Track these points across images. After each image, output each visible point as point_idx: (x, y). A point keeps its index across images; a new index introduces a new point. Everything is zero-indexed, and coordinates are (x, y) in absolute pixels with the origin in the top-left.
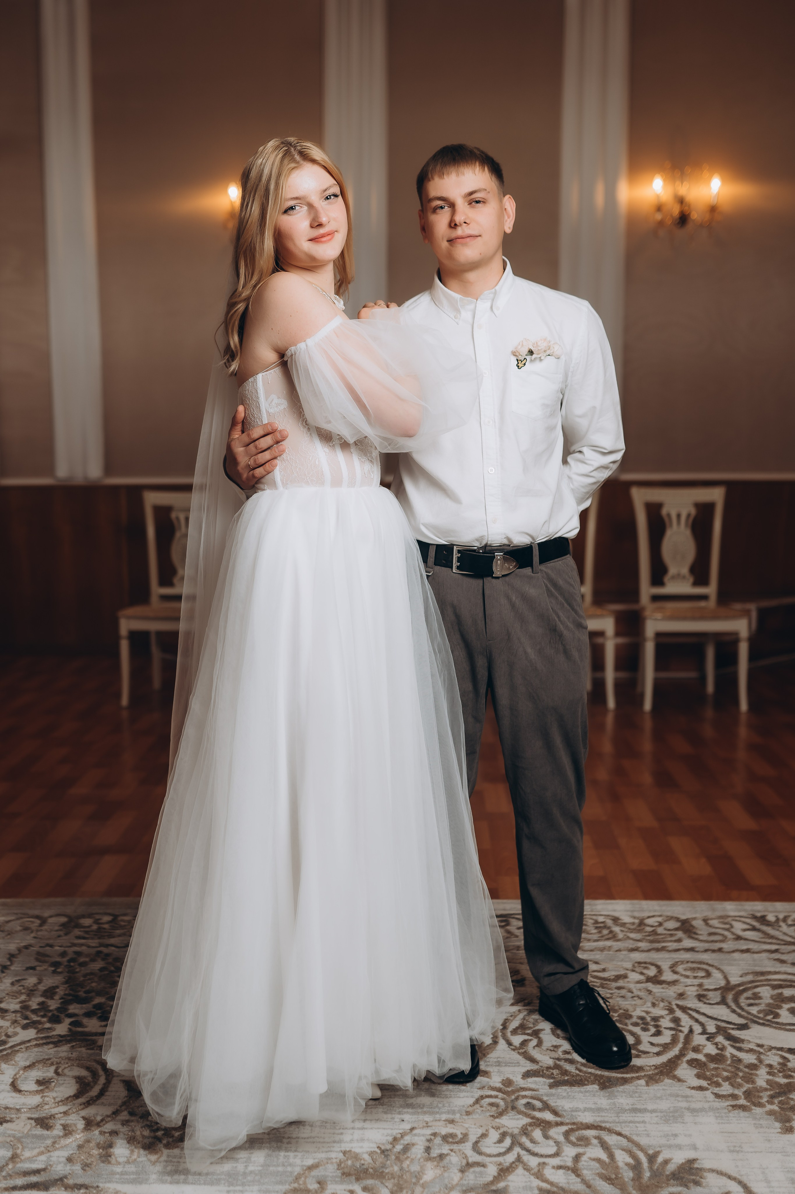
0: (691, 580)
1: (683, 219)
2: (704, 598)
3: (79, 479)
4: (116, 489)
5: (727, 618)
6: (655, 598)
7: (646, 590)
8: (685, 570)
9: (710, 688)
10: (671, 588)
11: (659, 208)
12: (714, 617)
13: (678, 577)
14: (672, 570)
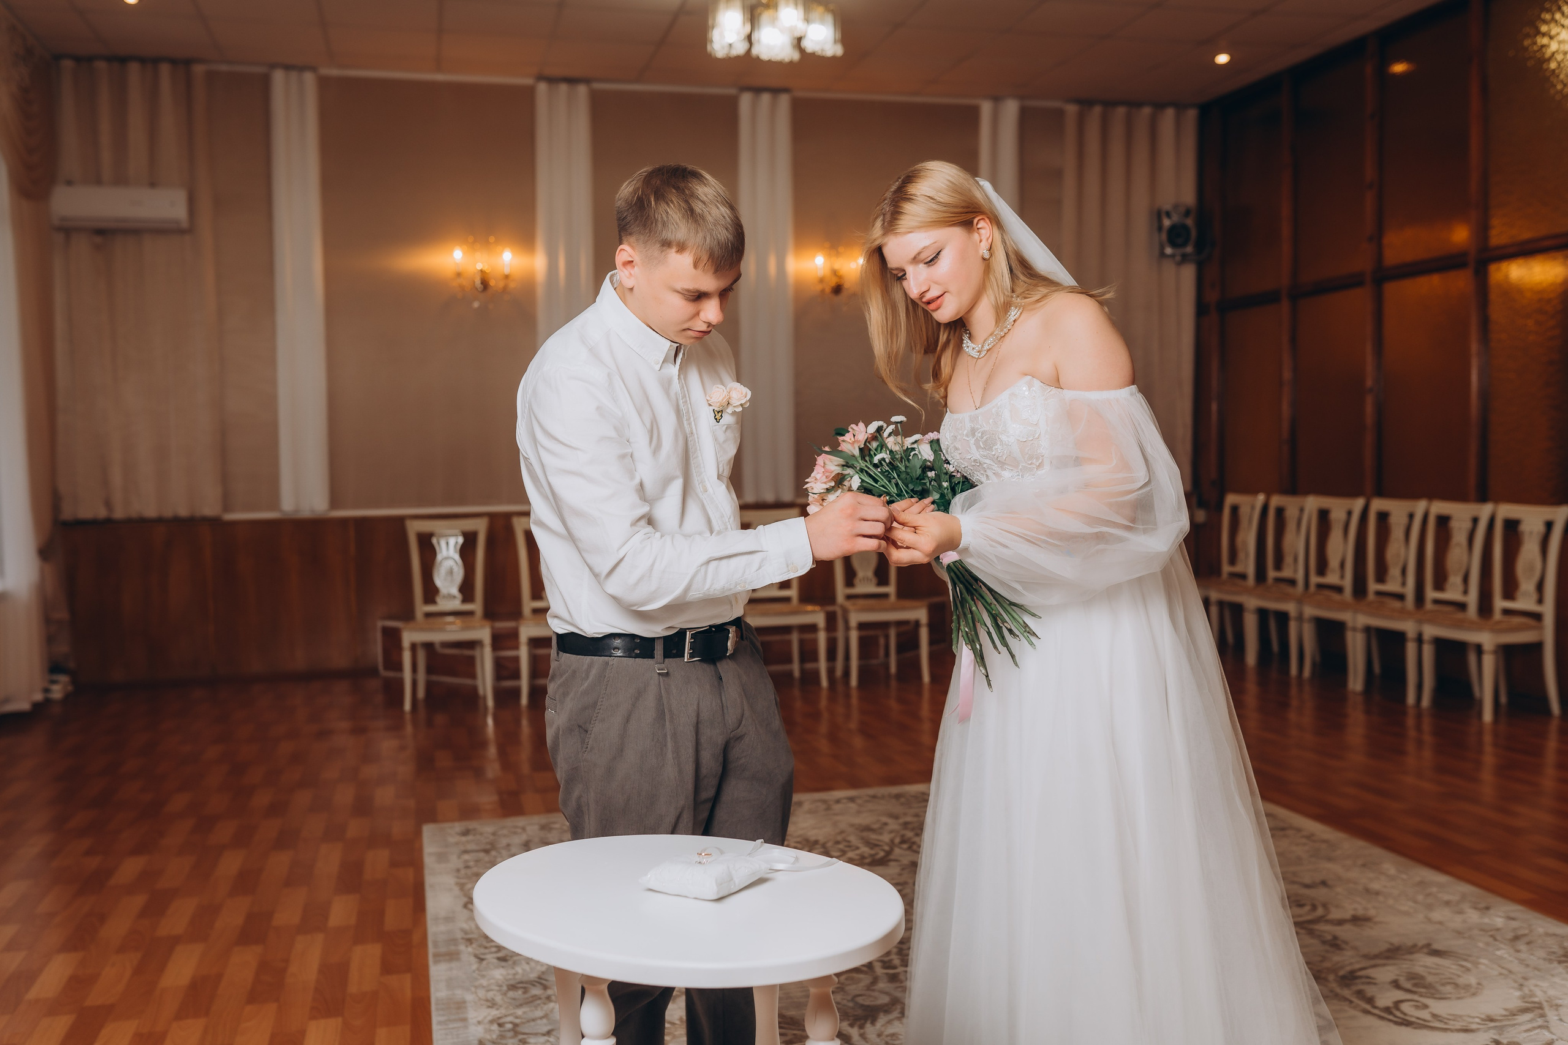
0: (874, 581)
1: (838, 289)
2: (885, 596)
3: (306, 513)
4: (344, 521)
5: (903, 609)
6: (849, 597)
7: (841, 590)
8: (870, 573)
9: (893, 669)
10: (861, 589)
11: (821, 280)
12: (893, 609)
13: (866, 579)
14: (861, 574)
